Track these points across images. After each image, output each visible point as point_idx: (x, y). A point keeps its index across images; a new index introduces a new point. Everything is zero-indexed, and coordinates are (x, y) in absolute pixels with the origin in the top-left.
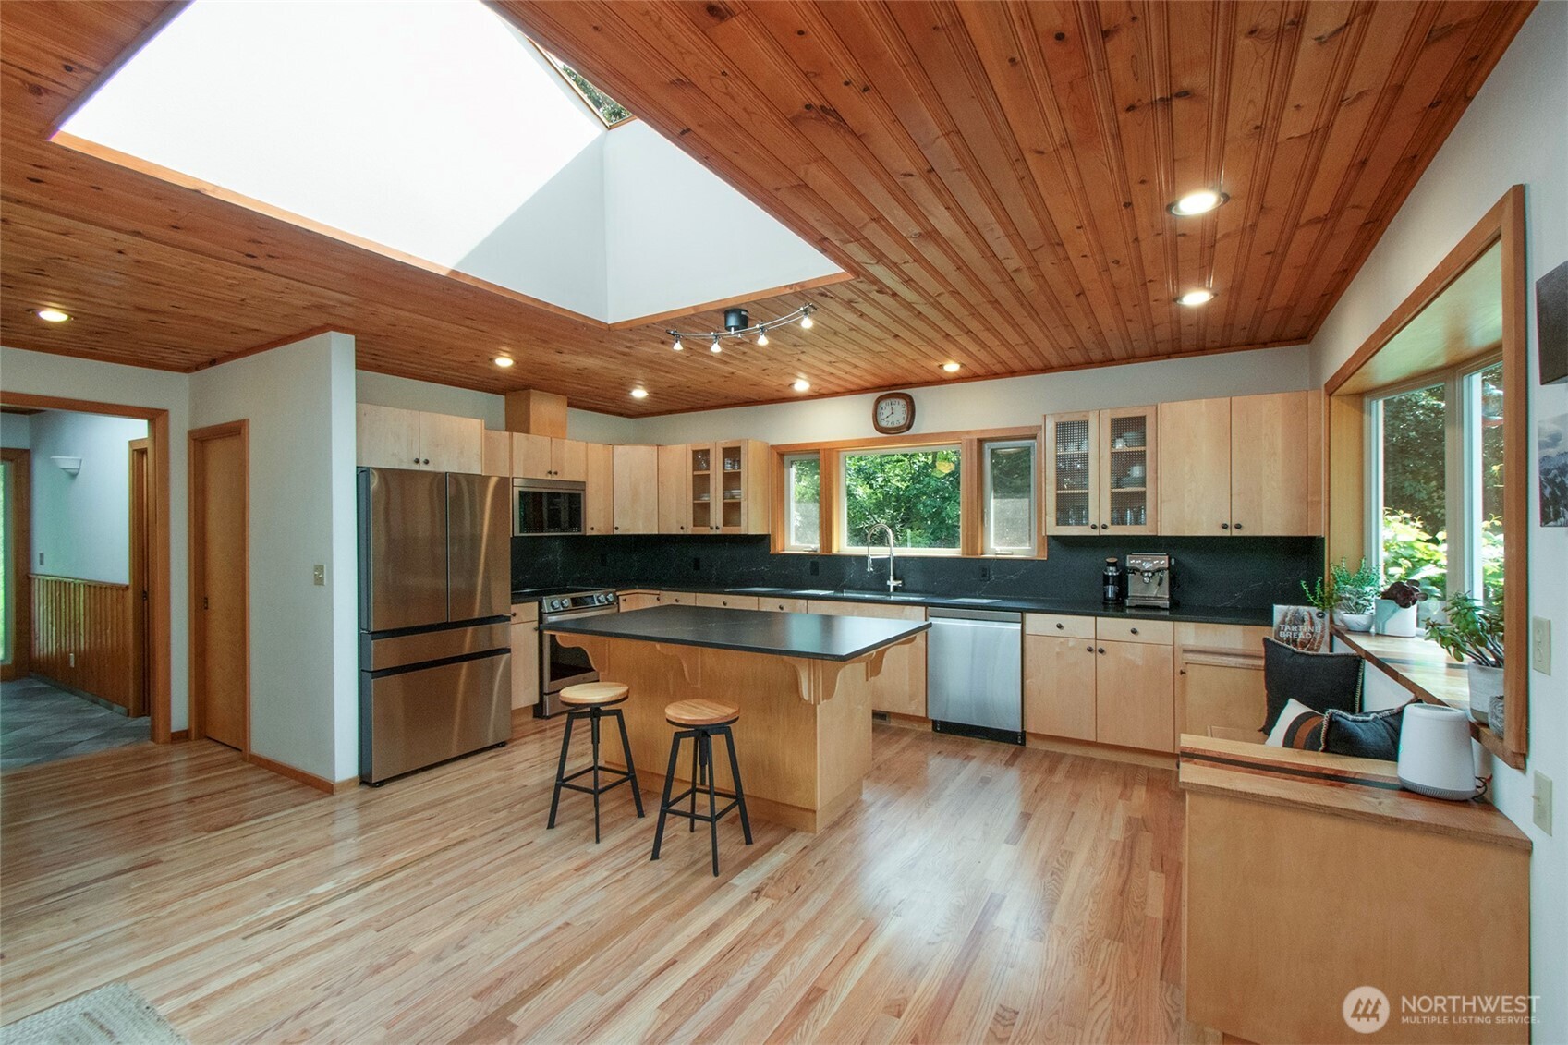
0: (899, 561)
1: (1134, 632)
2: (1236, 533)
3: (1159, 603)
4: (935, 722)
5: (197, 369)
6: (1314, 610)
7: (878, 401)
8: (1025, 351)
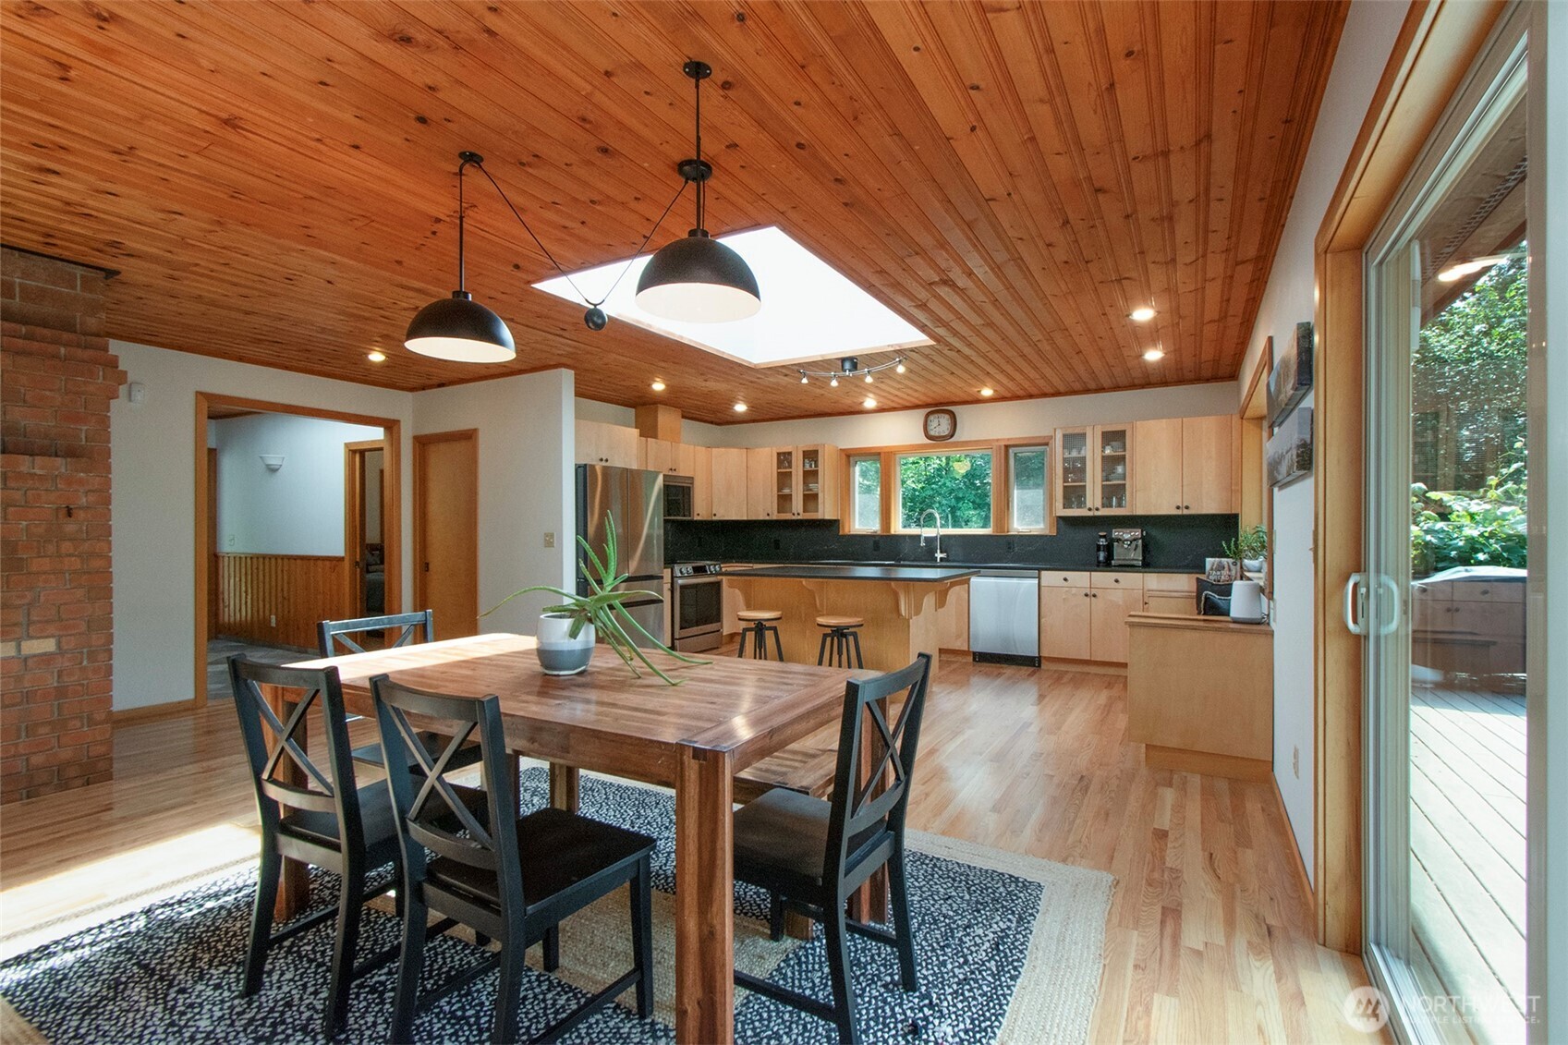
0: (944, 538)
1: (1117, 581)
2: (1186, 512)
3: (1135, 563)
4: (974, 653)
5: (423, 389)
6: (1231, 560)
7: (927, 415)
8: (1041, 383)
